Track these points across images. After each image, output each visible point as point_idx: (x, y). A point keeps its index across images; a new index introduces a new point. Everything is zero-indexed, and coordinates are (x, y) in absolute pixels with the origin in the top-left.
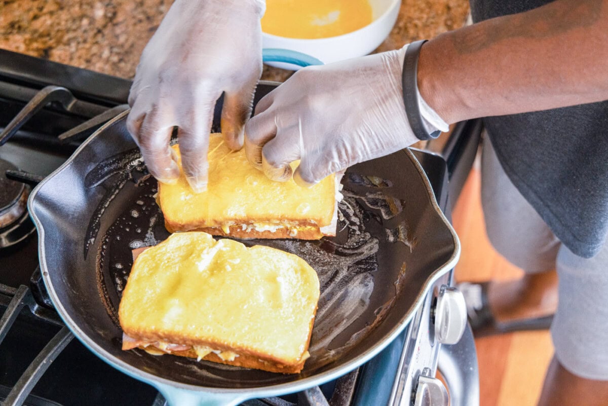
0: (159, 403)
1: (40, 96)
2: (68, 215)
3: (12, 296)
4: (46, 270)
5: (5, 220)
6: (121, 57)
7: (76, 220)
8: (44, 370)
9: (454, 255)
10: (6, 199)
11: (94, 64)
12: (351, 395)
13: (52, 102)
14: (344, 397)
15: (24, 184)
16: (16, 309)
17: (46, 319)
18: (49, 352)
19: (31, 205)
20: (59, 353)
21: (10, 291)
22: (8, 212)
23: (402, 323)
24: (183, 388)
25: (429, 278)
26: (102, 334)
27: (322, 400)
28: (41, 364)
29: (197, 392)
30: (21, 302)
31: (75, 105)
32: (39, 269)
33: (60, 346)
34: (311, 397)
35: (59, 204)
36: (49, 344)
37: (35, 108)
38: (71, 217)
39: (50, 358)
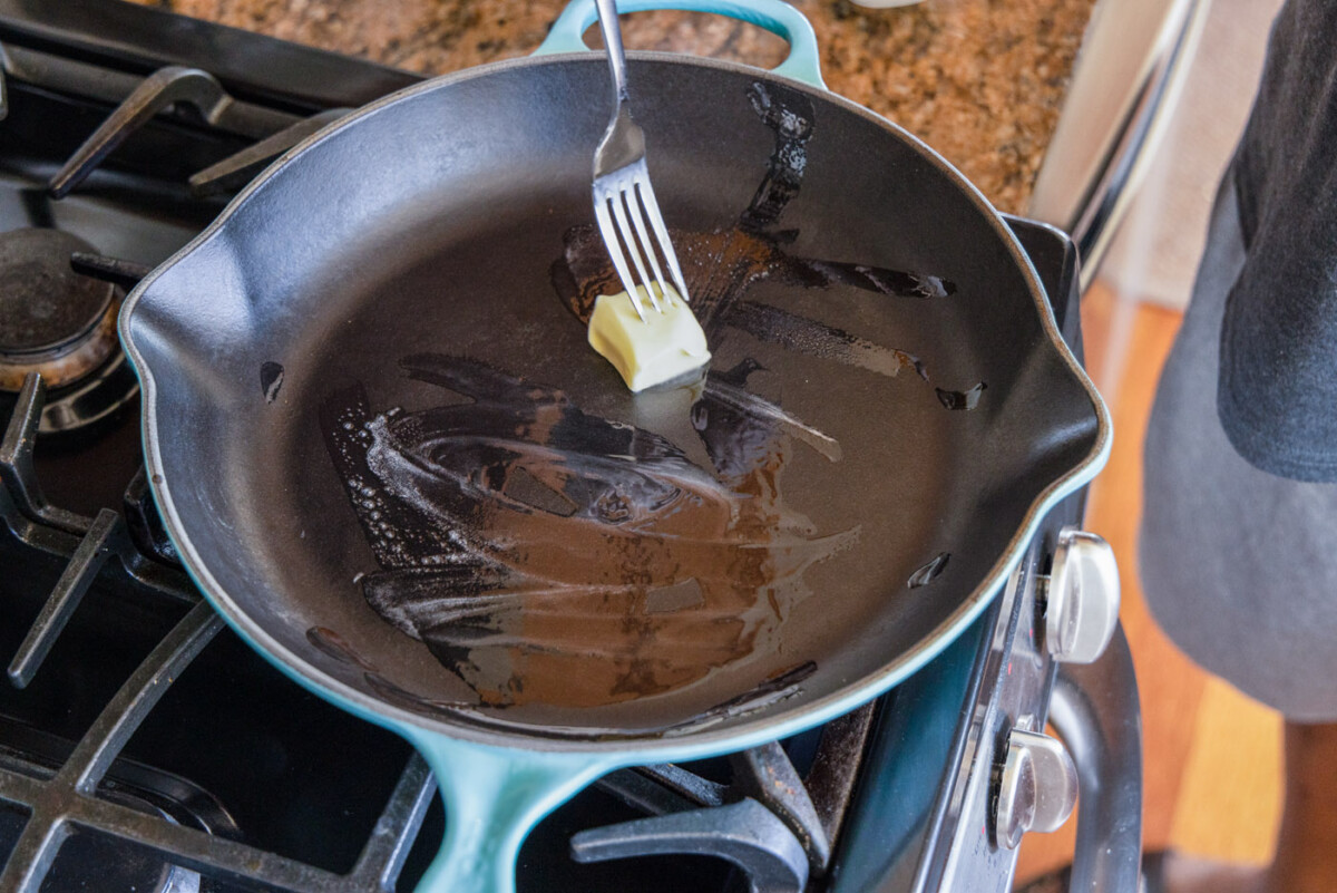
0: (415, 778)
1: (148, 90)
2: (210, 353)
3: (82, 534)
4: (160, 471)
5: (68, 368)
6: (333, 9)
7: (228, 362)
8: (153, 701)
9: (1097, 448)
10: (71, 319)
11: (272, 25)
12: (855, 769)
13: (178, 104)
14: (839, 772)
15: (112, 286)
16: (92, 561)
17: (159, 587)
18: (166, 659)
19: (127, 326)
20: (188, 663)
21: (78, 526)
22: (75, 350)
23: (975, 600)
24: (469, 740)
25: (1038, 499)
26: (286, 620)
27: (788, 777)
28: (147, 686)
29: (502, 750)
30: (102, 546)
31: (227, 112)
32: (145, 473)
33: (190, 647)
34: (763, 769)
35: (189, 327)
36: (164, 640)
37: (138, 117)
38: (216, 356)
39: (168, 672)
